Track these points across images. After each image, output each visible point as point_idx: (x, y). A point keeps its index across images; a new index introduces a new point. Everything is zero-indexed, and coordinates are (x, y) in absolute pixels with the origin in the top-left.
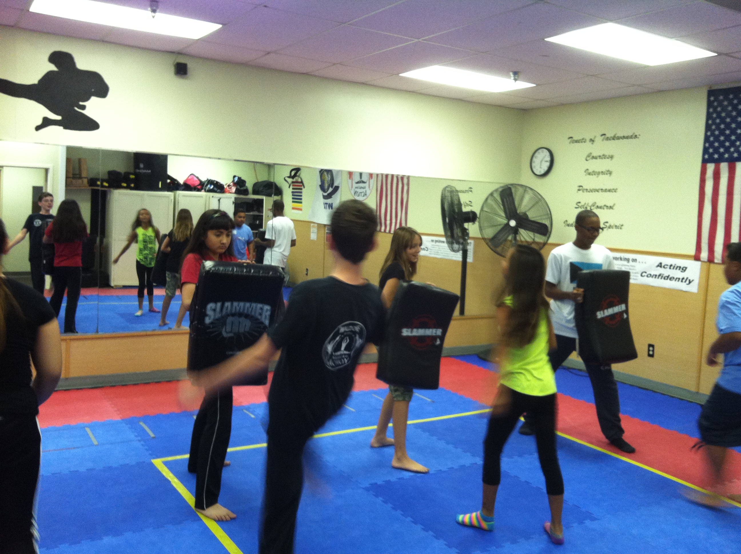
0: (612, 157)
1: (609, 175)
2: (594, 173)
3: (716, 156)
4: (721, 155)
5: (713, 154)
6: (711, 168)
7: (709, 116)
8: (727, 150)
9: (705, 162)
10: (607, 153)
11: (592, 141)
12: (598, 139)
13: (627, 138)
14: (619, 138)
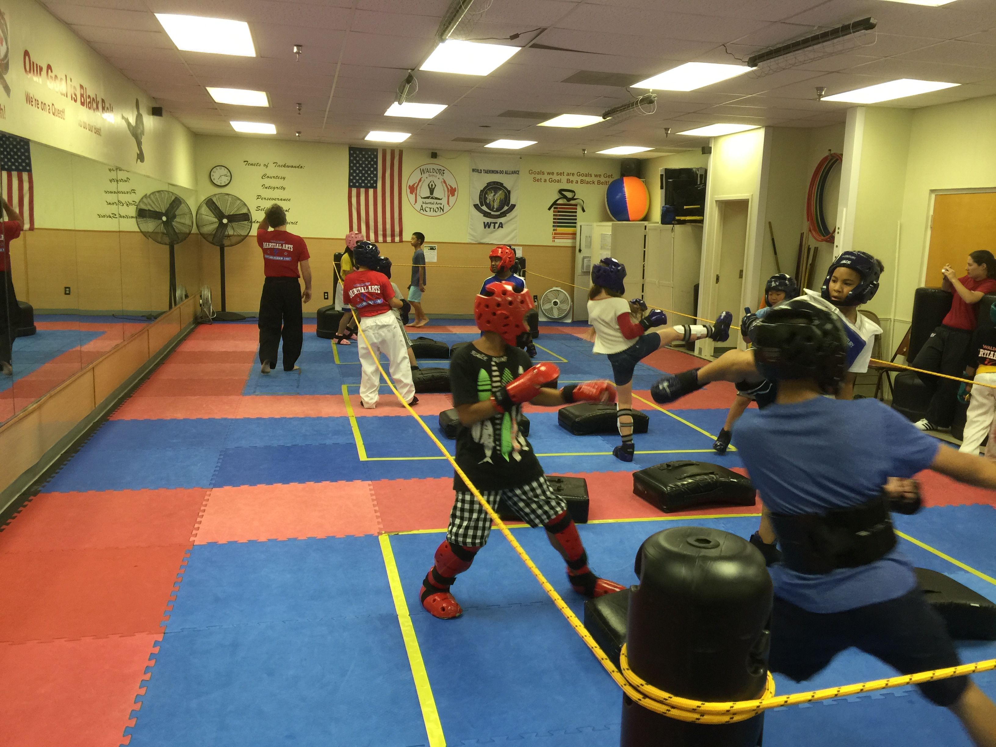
0: (284, 178)
1: (283, 190)
2: (269, 187)
3: (357, 184)
4: (360, 184)
5: (355, 183)
6: (354, 191)
7: (350, 162)
8: (363, 181)
9: (350, 187)
10: (280, 175)
11: (266, 166)
12: (271, 166)
13: (295, 167)
14: (288, 166)
